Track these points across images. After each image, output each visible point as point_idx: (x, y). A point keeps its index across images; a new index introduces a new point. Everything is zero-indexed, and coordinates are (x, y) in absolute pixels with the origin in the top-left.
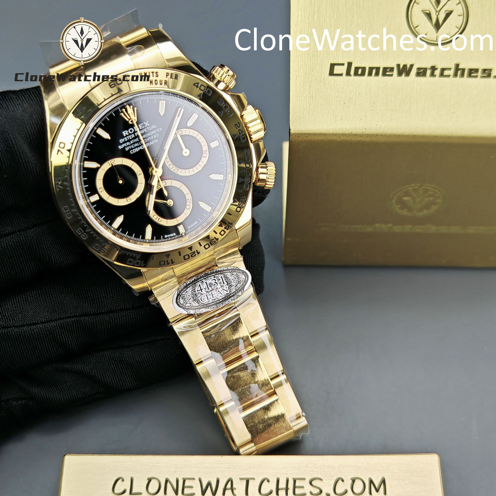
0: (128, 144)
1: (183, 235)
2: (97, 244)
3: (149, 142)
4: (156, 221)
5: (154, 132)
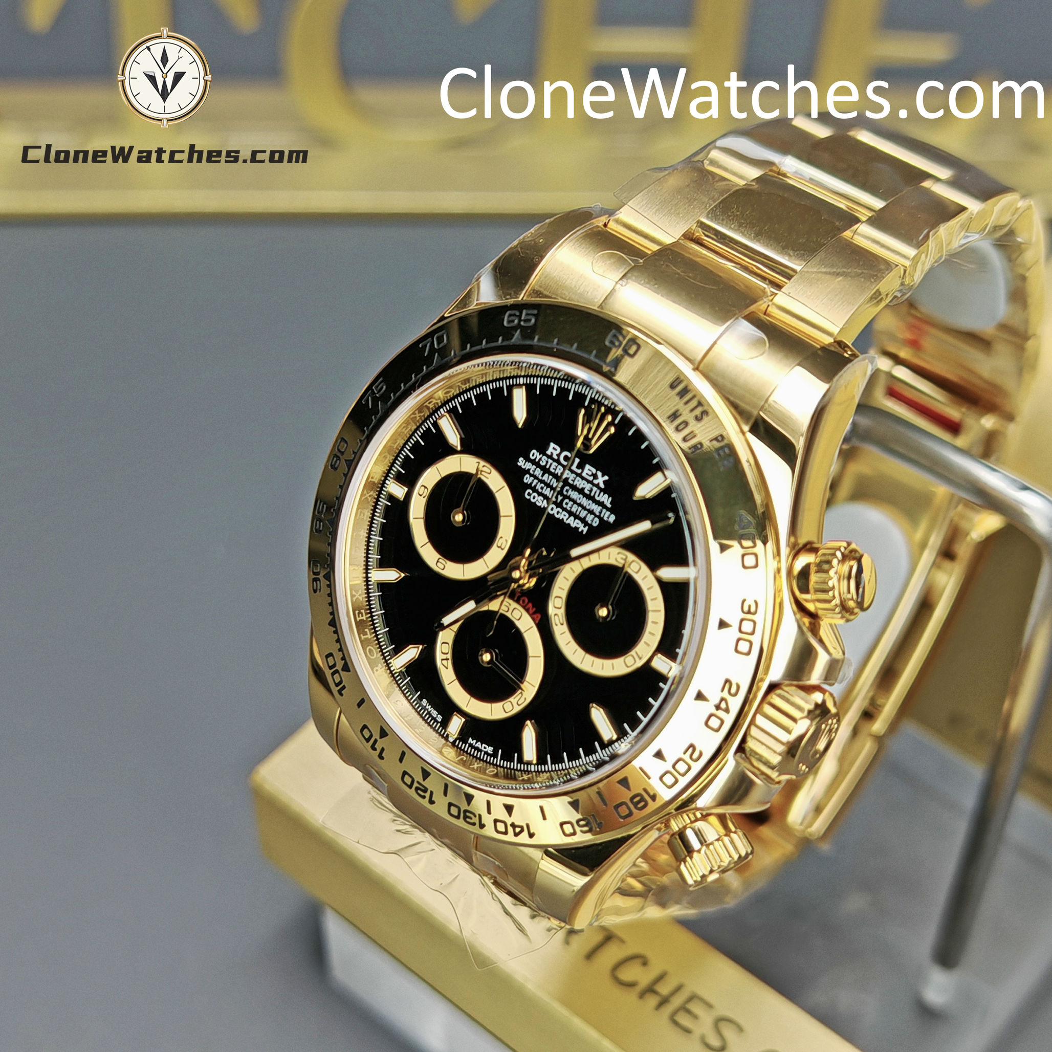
0: (538, 472)
1: (451, 740)
3: (571, 513)
4: (439, 656)
5: (597, 509)
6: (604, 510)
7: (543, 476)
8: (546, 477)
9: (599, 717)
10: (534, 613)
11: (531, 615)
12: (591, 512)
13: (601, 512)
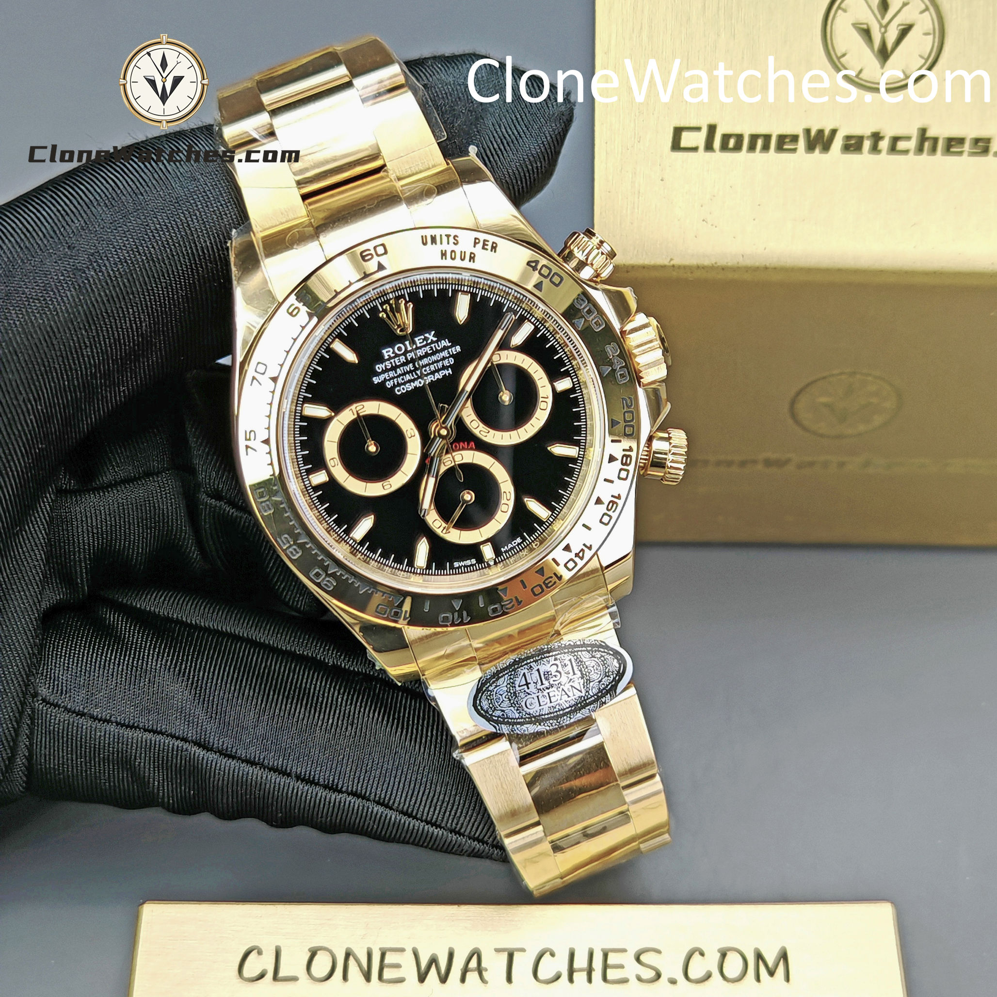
0: (392, 374)
1: (492, 563)
2: (317, 570)
3: (433, 373)
4: (439, 531)
5: (445, 354)
6: (450, 350)
7: (396, 373)
8: (399, 371)
9: (559, 450)
10: (468, 445)
11: (468, 449)
12: (444, 359)
13: (449, 353)
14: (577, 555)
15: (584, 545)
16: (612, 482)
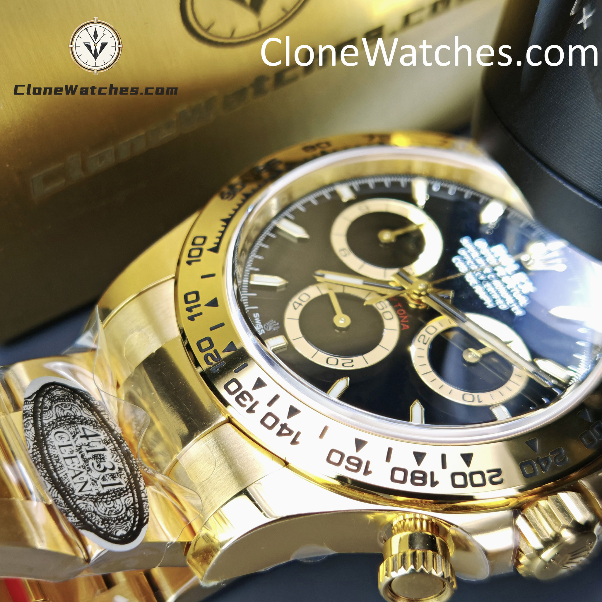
14: (284, 426)
15: (298, 434)
16: (388, 459)
